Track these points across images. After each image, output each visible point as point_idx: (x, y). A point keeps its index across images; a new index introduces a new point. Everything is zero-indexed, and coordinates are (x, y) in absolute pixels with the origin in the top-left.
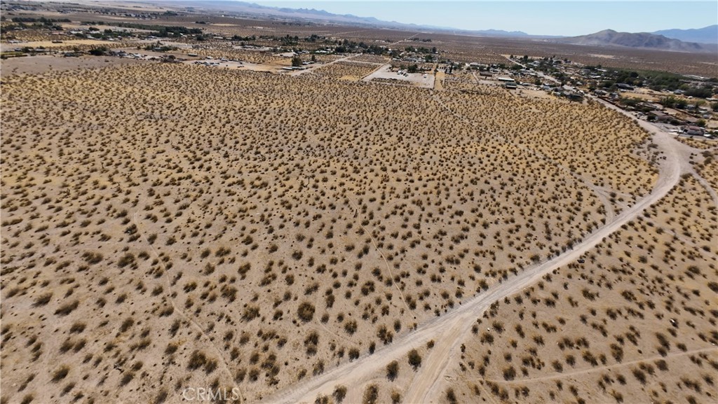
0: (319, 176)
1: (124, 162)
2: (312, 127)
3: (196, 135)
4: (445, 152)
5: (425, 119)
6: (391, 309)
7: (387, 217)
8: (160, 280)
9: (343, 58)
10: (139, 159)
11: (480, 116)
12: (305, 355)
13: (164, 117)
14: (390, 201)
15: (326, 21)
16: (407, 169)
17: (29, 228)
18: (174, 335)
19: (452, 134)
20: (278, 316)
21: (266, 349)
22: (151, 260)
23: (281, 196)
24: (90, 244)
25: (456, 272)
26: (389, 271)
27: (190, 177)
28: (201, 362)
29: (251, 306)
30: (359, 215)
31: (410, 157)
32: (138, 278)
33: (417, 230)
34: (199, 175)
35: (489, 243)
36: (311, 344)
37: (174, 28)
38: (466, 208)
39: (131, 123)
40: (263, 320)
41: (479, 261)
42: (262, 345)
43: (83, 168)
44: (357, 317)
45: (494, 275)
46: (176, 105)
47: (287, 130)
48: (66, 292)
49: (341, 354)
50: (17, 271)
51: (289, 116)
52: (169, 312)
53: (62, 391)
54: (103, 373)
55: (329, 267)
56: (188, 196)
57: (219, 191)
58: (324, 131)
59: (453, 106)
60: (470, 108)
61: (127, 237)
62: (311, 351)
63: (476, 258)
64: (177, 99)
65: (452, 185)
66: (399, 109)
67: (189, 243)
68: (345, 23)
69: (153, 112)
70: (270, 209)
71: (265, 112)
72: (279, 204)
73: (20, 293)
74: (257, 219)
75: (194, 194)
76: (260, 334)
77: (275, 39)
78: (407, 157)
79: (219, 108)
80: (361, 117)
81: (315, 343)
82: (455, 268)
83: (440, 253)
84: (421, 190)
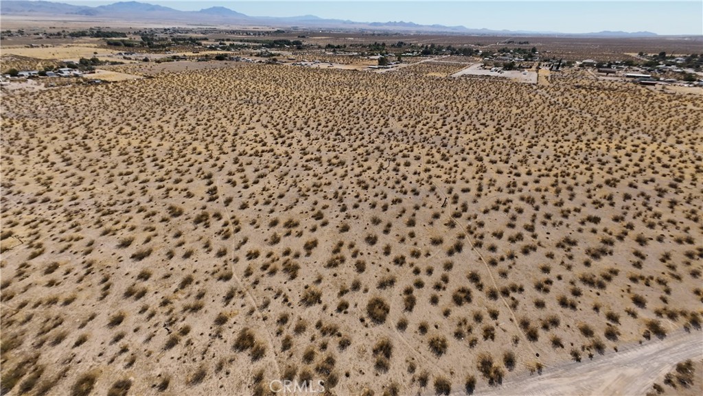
0: (400, 159)
1: (220, 134)
2: (396, 115)
3: (284, 116)
4: (562, 147)
5: (529, 112)
6: (498, 332)
7: (486, 212)
8: (226, 242)
9: (428, 59)
10: (232, 132)
11: (608, 111)
12: (372, 369)
13: (260, 102)
14: (489, 194)
15: (413, 31)
16: (510, 162)
17: (136, 179)
18: (227, 304)
19: (568, 128)
20: (343, 307)
21: (324, 347)
22: (222, 221)
23: (358, 176)
24: (176, 199)
25: (600, 300)
26: (491, 278)
27: (272, 150)
28: (249, 343)
29: (313, 289)
30: (449, 205)
31: (513, 149)
32: (207, 237)
33: (530, 233)
34: (280, 149)
35: (652, 267)
36: (381, 356)
37: (280, 41)
39: (233, 106)
40: (325, 308)
41: (639, 289)
42: (320, 340)
43: (188, 138)
44: (446, 331)
45: (672, 316)
46: (271, 94)
47: (368, 116)
48: (144, 239)
49: (423, 381)
50: (116, 213)
51: (372, 105)
52: (227, 278)
53: (112, 339)
54: (153, 330)
55: (409, 260)
56: (267, 167)
57: (296, 165)
58: (408, 119)
59: (565, 100)
60: (590, 103)
61: (207, 197)
62: (381, 366)
63: (633, 285)
64: (273, 89)
65: (577, 184)
66: (495, 101)
67: (260, 210)
68: (433, 32)
69: (251, 98)
70: (345, 187)
71: (348, 101)
72: (355, 183)
73: (111, 233)
74: (331, 196)
75: (272, 166)
76: (319, 325)
77: (365, 47)
78: (508, 149)
79: (307, 96)
80: (449, 107)
81: (388, 355)
82: (598, 294)
83: (569, 268)
84: (532, 186)
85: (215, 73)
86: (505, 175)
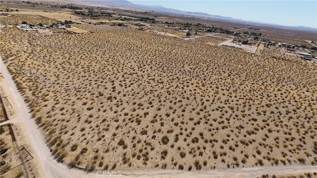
0: (186, 84)
1: (118, 63)
2: (188, 62)
3: (143, 58)
4: (254, 87)
5: (246, 68)
6: (204, 154)
7: (213, 110)
8: (117, 108)
9: (210, 34)
10: (122, 63)
11: (282, 72)
12: (160, 158)
13: (134, 50)
14: (216, 103)
15: (206, 17)
16: (230, 90)
17: (87, 79)
18: (117, 130)
19: (260, 78)
20: (154, 137)
21: (146, 149)
22: (117, 100)
23: (167, 89)
24: (101, 89)
25: (245, 150)
26: (207, 135)
27: (137, 73)
28: (123, 144)
29: (145, 129)
31: (233, 85)
32: (111, 105)
33: (228, 121)
34: (140, 73)
35: (270, 141)
36: (164, 154)
37: (146, 18)
38: (260, 119)
39: (124, 50)
40: (148, 136)
41: (261, 148)
42: (145, 146)
43: (106, 63)
44: (187, 151)
45: (269, 159)
46: (139, 46)
47: (177, 62)
48: (91, 103)
49: (175, 164)
50: (81, 92)
51: (179, 56)
52: (117, 121)
53: (81, 135)
54: (94, 134)
55: (180, 124)
56: (134, 80)
57: (145, 81)
58: (193, 65)
59: (265, 64)
60: (276, 67)
61: (112, 90)
62: (163, 158)
63: (259, 146)
64: (140, 44)
65: (254, 104)
66: (232, 61)
67: (130, 98)
68: (215, 19)
69: (131, 47)
70: (162, 93)
71: (170, 53)
72: (166, 91)
73: (80, 99)
74: (156, 96)
75: (136, 80)
76: (145, 142)
77: (182, 24)
78: (231, 84)
79: (153, 49)
80: (212, 62)
81: (166, 155)
82: (245, 147)
83: (238, 136)
84: (235, 102)
85: (117, 33)
86: (226, 96)
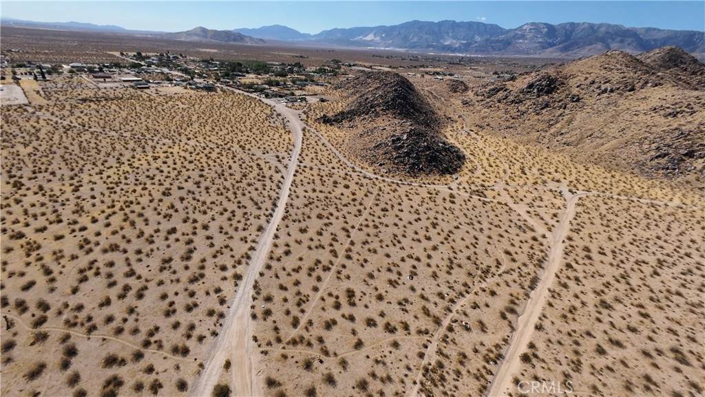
4: (109, 177)
5: (44, 146)
6: (162, 378)
7: (75, 291)
11: (127, 124)
25: (207, 286)
30: (17, 320)
33: (134, 278)
35: (219, 240)
38: (176, 221)
45: (239, 263)
59: (80, 120)
63: (216, 260)
65: (143, 208)
83: (178, 281)
84: (105, 232)
86: (69, 237)
